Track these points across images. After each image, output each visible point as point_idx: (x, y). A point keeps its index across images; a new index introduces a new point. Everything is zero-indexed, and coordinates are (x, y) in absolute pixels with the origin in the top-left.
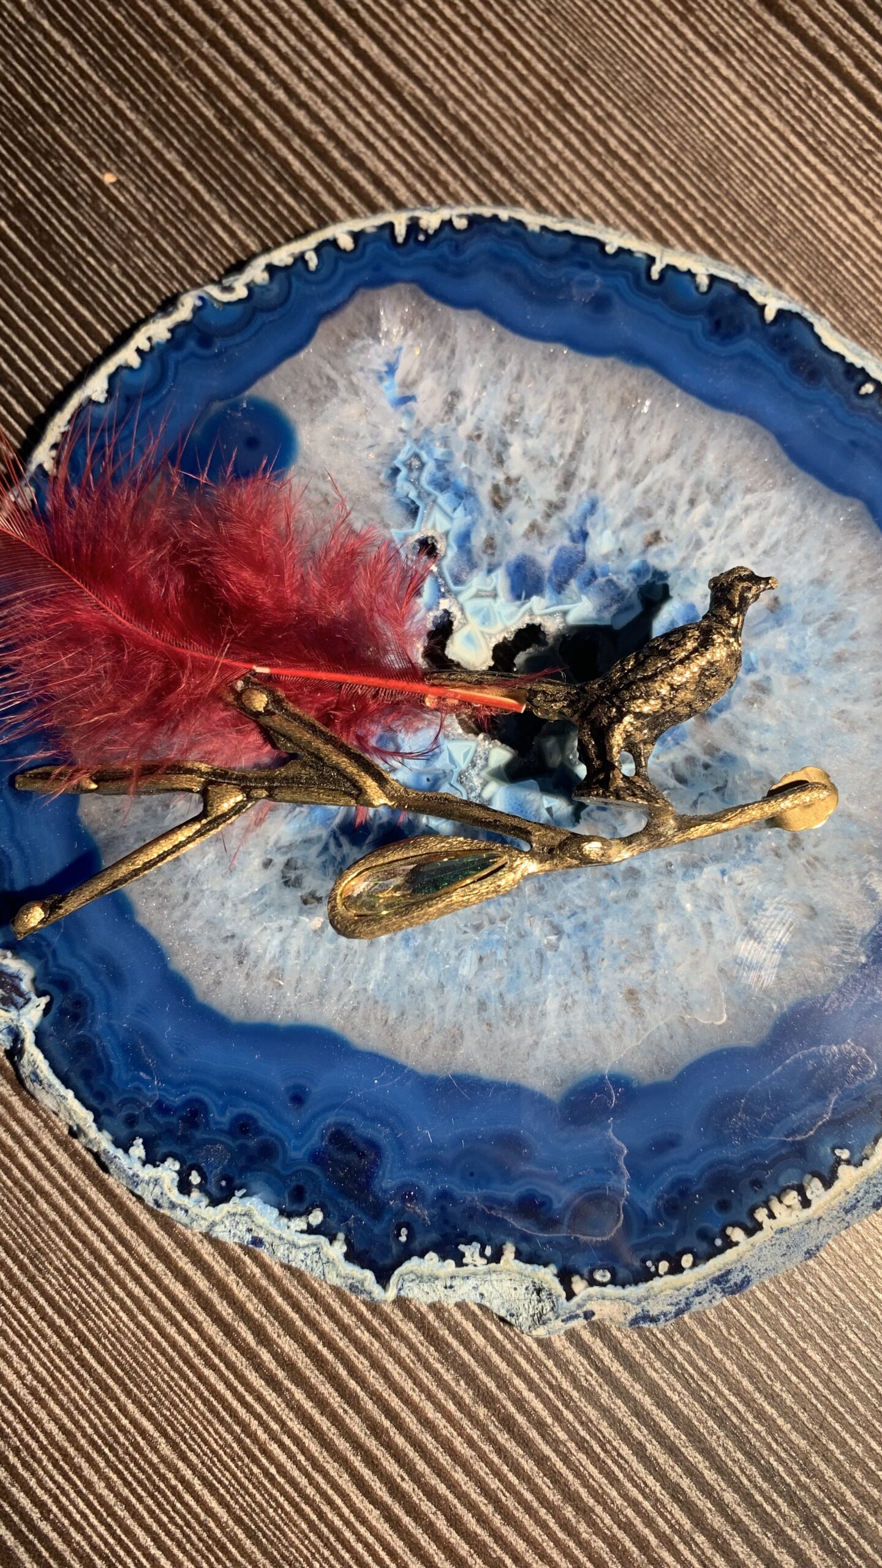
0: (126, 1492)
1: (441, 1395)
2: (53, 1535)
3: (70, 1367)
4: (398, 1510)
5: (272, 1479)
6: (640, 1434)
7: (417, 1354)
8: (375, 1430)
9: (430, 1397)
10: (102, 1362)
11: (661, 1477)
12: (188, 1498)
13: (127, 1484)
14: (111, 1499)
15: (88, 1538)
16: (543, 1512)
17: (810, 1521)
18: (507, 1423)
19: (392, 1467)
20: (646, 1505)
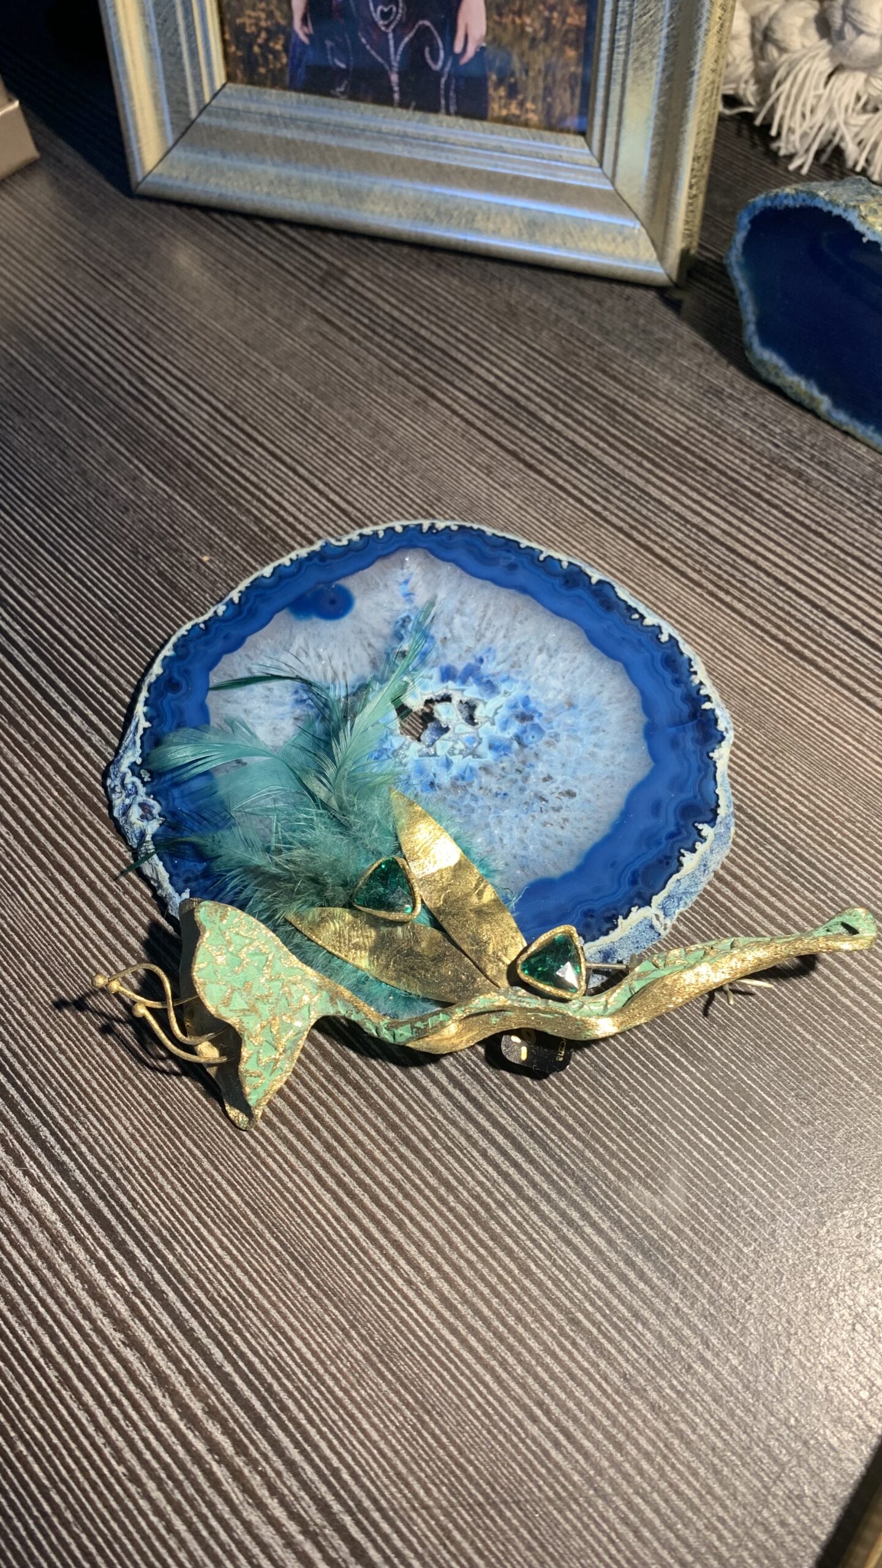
0: (182, 1191)
1: (368, 1127)
2: (138, 1217)
3: (155, 1122)
4: (341, 1193)
5: (268, 1179)
6: (483, 1143)
7: (354, 1104)
8: (329, 1148)
9: (361, 1128)
10: (172, 1117)
11: (497, 1167)
12: (219, 1192)
13: (183, 1186)
14: (174, 1195)
15: (159, 1218)
16: (427, 1191)
17: (586, 1189)
18: (406, 1141)
19: (339, 1170)
20: (488, 1184)
